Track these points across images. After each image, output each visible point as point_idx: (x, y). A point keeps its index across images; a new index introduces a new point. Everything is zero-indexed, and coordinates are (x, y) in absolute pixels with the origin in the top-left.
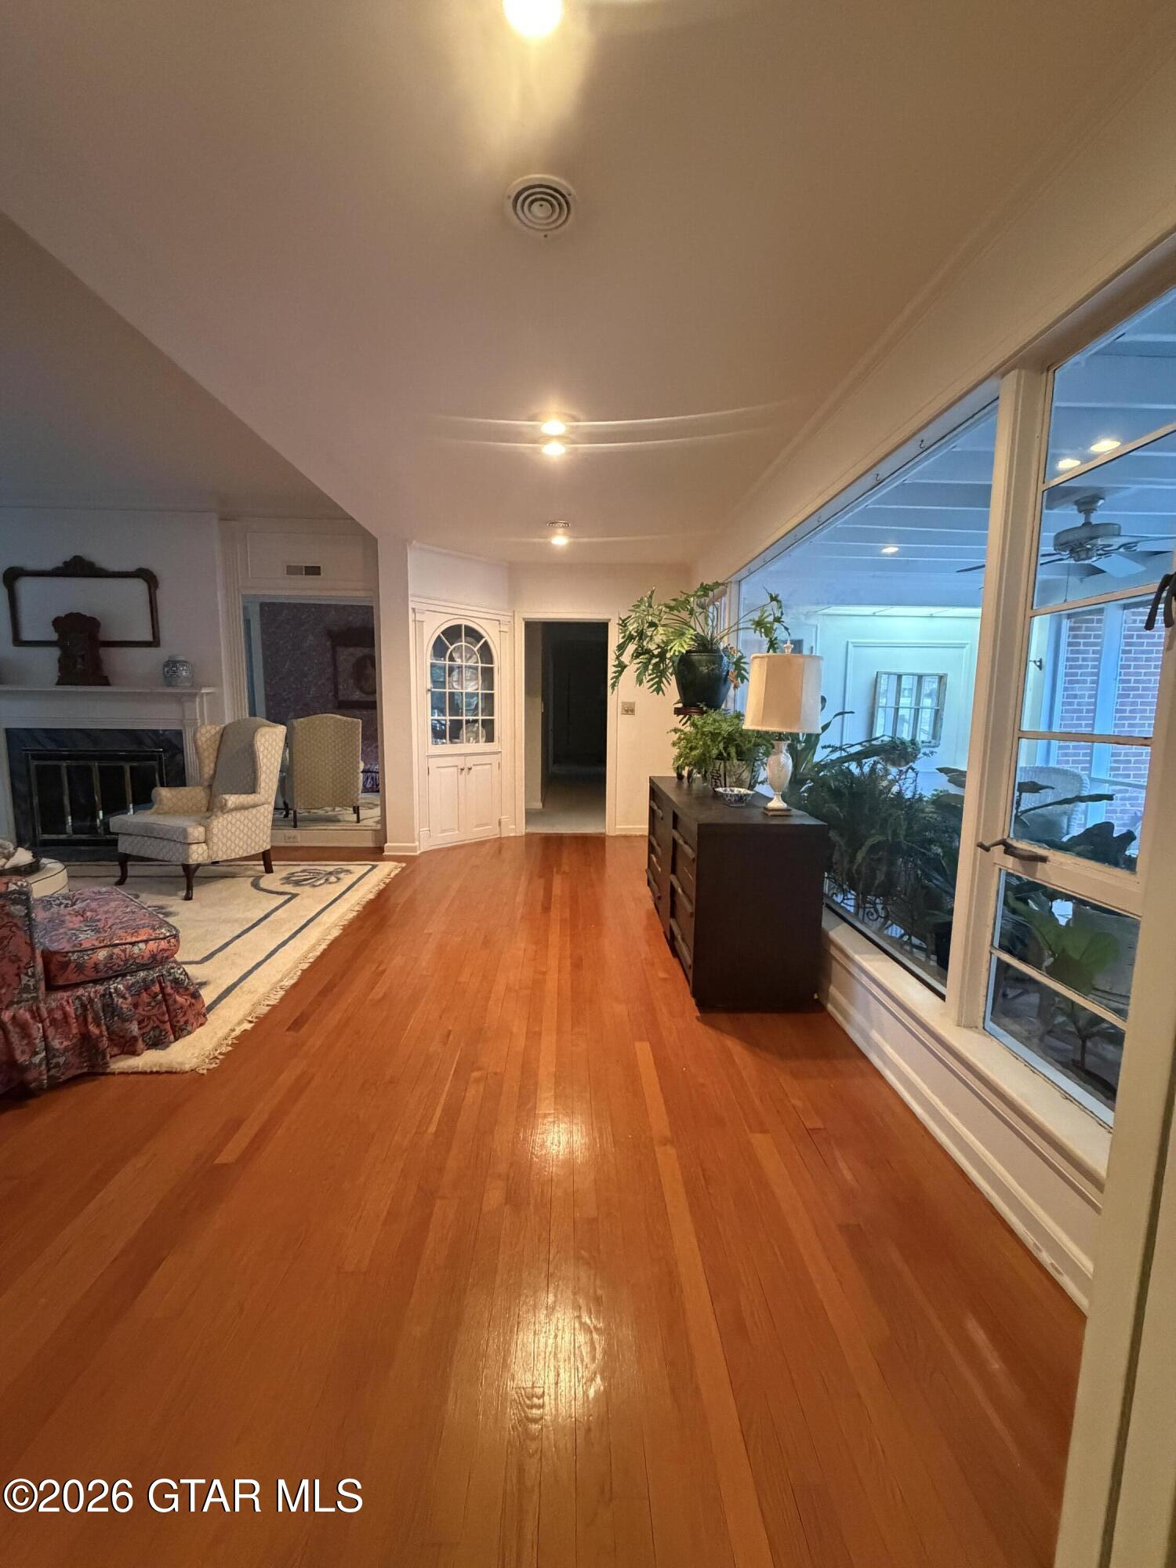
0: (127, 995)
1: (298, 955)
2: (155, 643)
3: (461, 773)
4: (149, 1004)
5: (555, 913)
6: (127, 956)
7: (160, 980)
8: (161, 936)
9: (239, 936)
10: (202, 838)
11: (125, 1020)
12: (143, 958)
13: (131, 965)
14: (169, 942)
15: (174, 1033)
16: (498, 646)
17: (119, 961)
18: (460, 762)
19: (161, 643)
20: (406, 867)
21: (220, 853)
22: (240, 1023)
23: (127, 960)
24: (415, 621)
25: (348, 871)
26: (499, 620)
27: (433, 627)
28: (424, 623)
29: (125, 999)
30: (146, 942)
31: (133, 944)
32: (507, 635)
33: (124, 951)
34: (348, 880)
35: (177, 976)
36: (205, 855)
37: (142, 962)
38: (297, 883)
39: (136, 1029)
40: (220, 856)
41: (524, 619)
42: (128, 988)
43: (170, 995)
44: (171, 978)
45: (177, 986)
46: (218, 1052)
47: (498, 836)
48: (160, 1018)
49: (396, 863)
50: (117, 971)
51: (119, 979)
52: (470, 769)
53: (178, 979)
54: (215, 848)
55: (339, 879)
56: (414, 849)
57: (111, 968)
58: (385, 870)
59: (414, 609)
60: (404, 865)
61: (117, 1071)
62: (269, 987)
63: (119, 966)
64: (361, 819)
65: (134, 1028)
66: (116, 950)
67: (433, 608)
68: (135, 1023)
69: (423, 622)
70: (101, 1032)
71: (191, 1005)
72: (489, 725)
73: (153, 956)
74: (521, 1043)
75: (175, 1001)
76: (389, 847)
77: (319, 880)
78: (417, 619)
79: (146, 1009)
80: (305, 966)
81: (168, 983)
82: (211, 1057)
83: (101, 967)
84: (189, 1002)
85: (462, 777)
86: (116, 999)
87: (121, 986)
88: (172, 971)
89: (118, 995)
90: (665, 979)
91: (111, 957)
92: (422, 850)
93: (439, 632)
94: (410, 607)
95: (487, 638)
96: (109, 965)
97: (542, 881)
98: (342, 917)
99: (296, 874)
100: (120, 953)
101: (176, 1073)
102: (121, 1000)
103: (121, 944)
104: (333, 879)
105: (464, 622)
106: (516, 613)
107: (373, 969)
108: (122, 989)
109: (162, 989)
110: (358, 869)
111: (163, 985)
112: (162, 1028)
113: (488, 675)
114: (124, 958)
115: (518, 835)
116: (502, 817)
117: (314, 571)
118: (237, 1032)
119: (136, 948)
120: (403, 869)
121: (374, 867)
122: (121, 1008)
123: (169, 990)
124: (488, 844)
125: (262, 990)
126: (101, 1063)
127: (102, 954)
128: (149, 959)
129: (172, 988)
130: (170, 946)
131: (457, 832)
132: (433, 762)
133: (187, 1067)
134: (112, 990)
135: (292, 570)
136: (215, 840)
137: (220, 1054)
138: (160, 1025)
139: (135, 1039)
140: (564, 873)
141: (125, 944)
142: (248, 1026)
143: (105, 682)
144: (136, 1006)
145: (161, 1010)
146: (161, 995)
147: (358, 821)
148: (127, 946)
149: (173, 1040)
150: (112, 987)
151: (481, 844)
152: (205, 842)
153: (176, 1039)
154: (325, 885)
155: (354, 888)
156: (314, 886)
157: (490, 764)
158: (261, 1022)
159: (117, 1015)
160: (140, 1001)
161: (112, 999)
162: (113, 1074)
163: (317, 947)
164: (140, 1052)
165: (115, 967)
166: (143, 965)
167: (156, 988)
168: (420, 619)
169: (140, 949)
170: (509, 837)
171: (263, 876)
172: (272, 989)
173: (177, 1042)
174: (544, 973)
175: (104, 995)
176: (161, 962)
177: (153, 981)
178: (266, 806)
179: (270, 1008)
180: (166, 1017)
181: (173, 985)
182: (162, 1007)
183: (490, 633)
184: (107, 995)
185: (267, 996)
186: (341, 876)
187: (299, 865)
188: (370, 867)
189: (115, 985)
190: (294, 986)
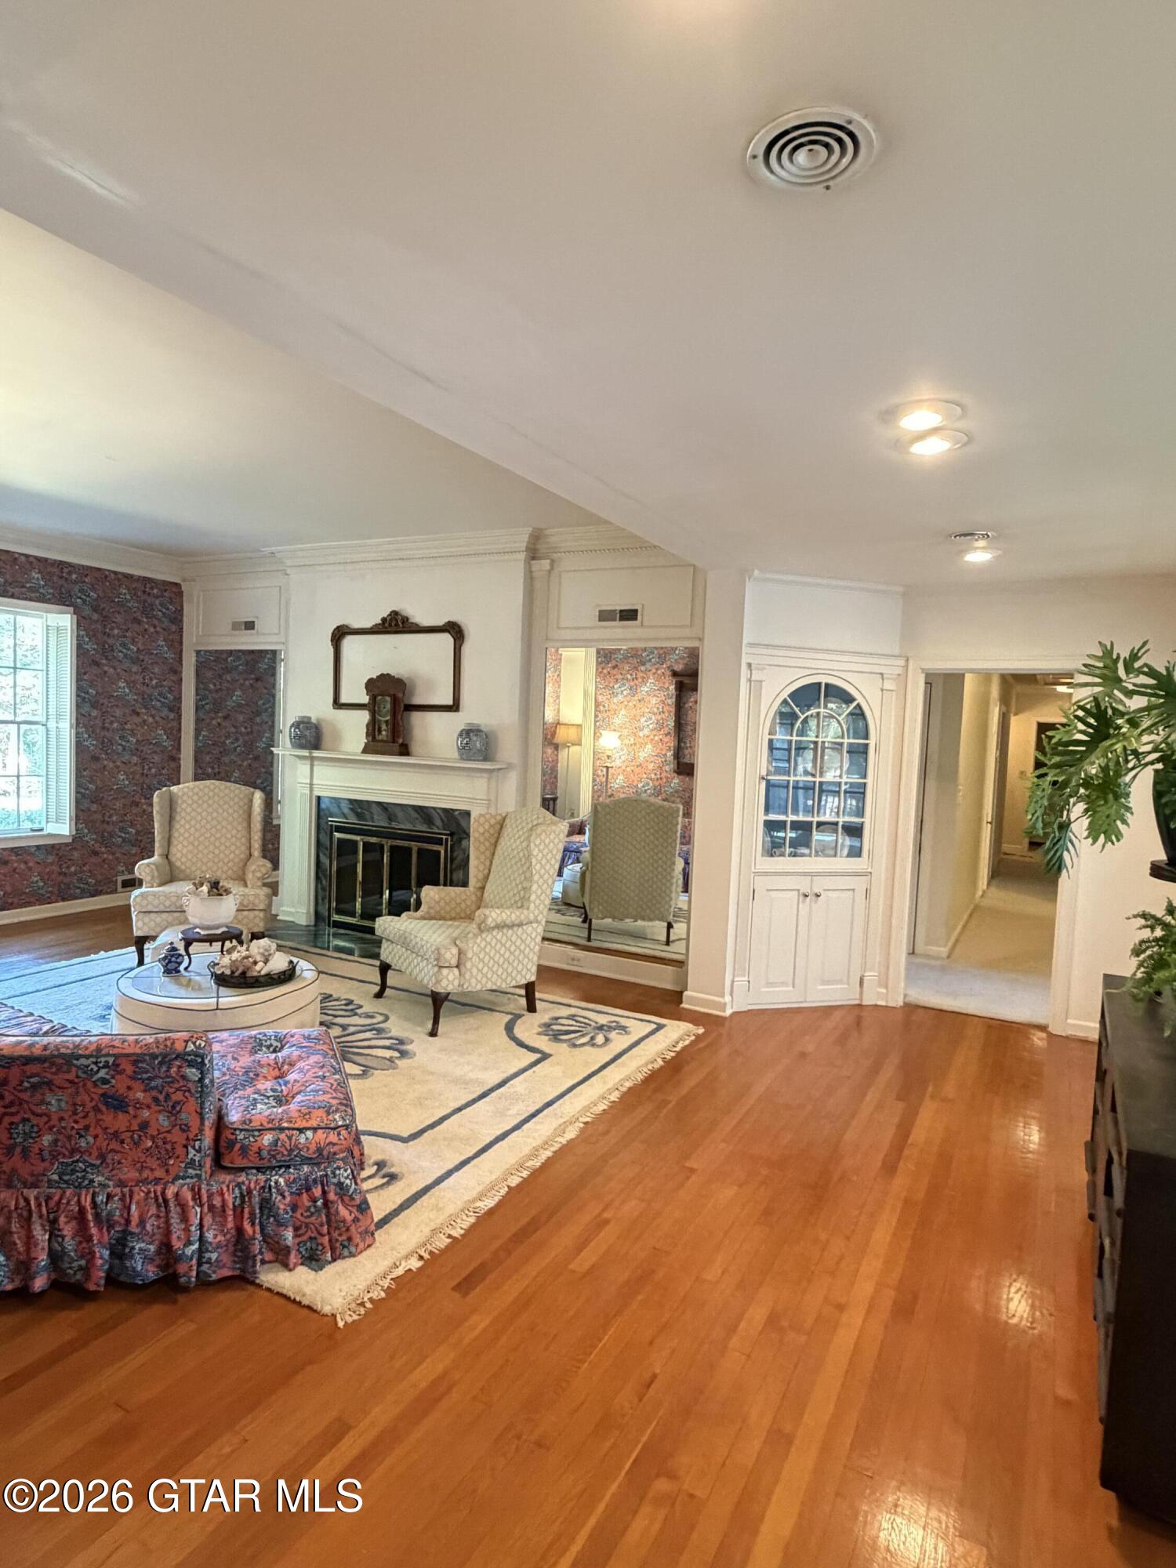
0: (287, 1194)
1: (512, 1160)
2: (454, 707)
3: (804, 902)
4: (308, 1210)
5: (900, 1182)
6: (293, 1144)
7: (323, 1182)
8: (332, 1125)
9: (459, 1110)
10: (454, 962)
11: (280, 1224)
12: (308, 1149)
13: (296, 1156)
14: (339, 1134)
15: (333, 1249)
16: (877, 714)
17: (282, 1150)
18: (804, 885)
19: (461, 706)
20: (703, 1034)
21: (473, 981)
22: (407, 1257)
23: (291, 1150)
24: (750, 681)
25: (624, 1028)
26: (882, 674)
27: (778, 687)
28: (763, 683)
29: (284, 1197)
30: (315, 1129)
31: (301, 1130)
32: (894, 693)
33: (290, 1138)
34: (619, 1042)
35: (342, 1180)
36: (456, 983)
37: (306, 1155)
38: (556, 1037)
39: (290, 1238)
40: (474, 985)
41: (923, 670)
42: (288, 1184)
43: (332, 1202)
44: (335, 1181)
45: (342, 1192)
46: (370, 1295)
47: (857, 1002)
48: (319, 1228)
49: (690, 1026)
50: (280, 1161)
51: (283, 1170)
52: (818, 896)
53: (343, 1184)
54: (467, 976)
55: (607, 1040)
56: (723, 1007)
57: (274, 1157)
58: (675, 1034)
59: (749, 665)
60: (701, 1031)
61: (266, 1285)
62: (460, 1204)
63: (283, 1155)
64: (671, 938)
65: (289, 1235)
66: (283, 1136)
67: (781, 661)
68: (291, 1229)
69: (761, 681)
70: (254, 1232)
71: (356, 1220)
72: (854, 831)
73: (320, 1150)
74: (754, 1446)
75: (337, 1212)
76: (691, 997)
77: (583, 1036)
78: (753, 678)
79: (305, 1214)
80: (514, 1181)
81: (332, 1187)
82: (358, 1302)
83: (265, 1153)
84: (353, 1215)
85: (804, 907)
86: (274, 1195)
87: (281, 1180)
88: (338, 1172)
89: (278, 1190)
90: (1067, 1403)
91: (276, 1141)
92: (735, 1009)
93: (785, 695)
94: (745, 660)
95: (860, 699)
96: (273, 1153)
97: (901, 1105)
98: (587, 1109)
99: (560, 1021)
100: (286, 1139)
101: (315, 1311)
102: (279, 1198)
103: (288, 1129)
104: (600, 1039)
105: (824, 680)
106: (911, 662)
107: (597, 1212)
108: (283, 1184)
109: (324, 1193)
110: (637, 1025)
111: (326, 1188)
112: (320, 1241)
113: (859, 753)
114: (289, 1148)
115: (890, 1005)
116: (866, 974)
117: (629, 615)
118: (400, 1271)
119: (303, 1135)
120: (698, 1038)
121: (660, 1027)
122: (278, 1208)
123: (332, 1196)
124: (838, 1015)
125: (451, 1209)
126: (251, 1270)
127: (267, 1139)
128: (314, 1153)
129: (336, 1194)
130: (340, 1139)
131: (791, 988)
132: (761, 883)
133: (327, 1309)
134: (273, 1184)
135: (605, 616)
136: (469, 965)
137: (371, 1300)
138: (318, 1236)
139: (288, 1250)
140: (944, 1100)
141: (293, 1129)
142: (415, 1264)
143: (405, 751)
144: (294, 1207)
145: (319, 1219)
146: (321, 1201)
147: (668, 943)
148: (295, 1132)
149: (330, 1259)
150: (273, 1179)
151: (828, 1011)
152: (457, 967)
153: (334, 1260)
154: (587, 1048)
155: (620, 1061)
156: (575, 1046)
157: (853, 890)
158: (433, 1261)
159: (273, 1216)
160: (299, 1204)
161: (271, 1195)
162: (260, 1286)
163: (542, 1151)
164: (291, 1266)
165: (279, 1157)
166: (307, 1158)
167: (317, 1191)
168: (757, 679)
169: (307, 1139)
170: (876, 1006)
171: (523, 1015)
172: (463, 1211)
173: (335, 1263)
174: (841, 1308)
175: (263, 1188)
176: (328, 1159)
177: (315, 1181)
178: (535, 925)
179: (450, 1240)
180: (325, 1229)
181: (338, 1190)
182: (321, 1217)
183: (867, 693)
184: (266, 1188)
185: (452, 1221)
186: (613, 1035)
187: (570, 1006)
188: (655, 1026)
189: (277, 1177)
190: (491, 1212)
